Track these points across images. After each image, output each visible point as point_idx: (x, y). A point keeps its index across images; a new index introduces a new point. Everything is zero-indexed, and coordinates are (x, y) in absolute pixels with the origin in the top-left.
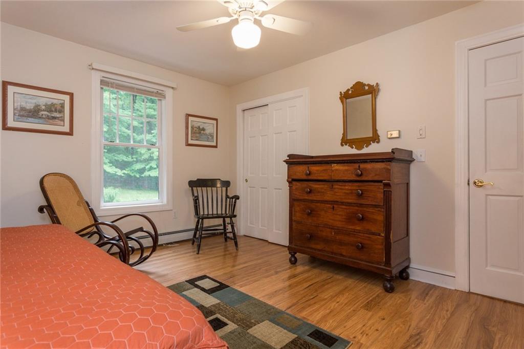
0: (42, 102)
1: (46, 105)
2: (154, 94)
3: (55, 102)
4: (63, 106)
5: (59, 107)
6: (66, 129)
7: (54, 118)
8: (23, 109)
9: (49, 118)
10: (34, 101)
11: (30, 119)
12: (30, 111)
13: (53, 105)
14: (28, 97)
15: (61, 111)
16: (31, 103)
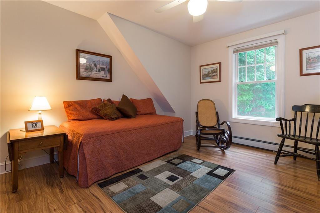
0: (210, 70)
1: (211, 71)
2: (268, 45)
3: (214, 68)
4: (217, 69)
5: (215, 70)
6: (218, 79)
7: (214, 75)
8: (205, 74)
9: (213, 76)
10: (208, 70)
11: (207, 78)
12: (207, 75)
13: (214, 70)
14: (206, 69)
15: (216, 72)
16: (207, 71)
